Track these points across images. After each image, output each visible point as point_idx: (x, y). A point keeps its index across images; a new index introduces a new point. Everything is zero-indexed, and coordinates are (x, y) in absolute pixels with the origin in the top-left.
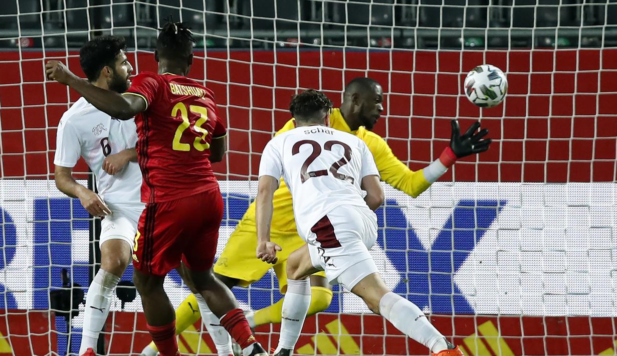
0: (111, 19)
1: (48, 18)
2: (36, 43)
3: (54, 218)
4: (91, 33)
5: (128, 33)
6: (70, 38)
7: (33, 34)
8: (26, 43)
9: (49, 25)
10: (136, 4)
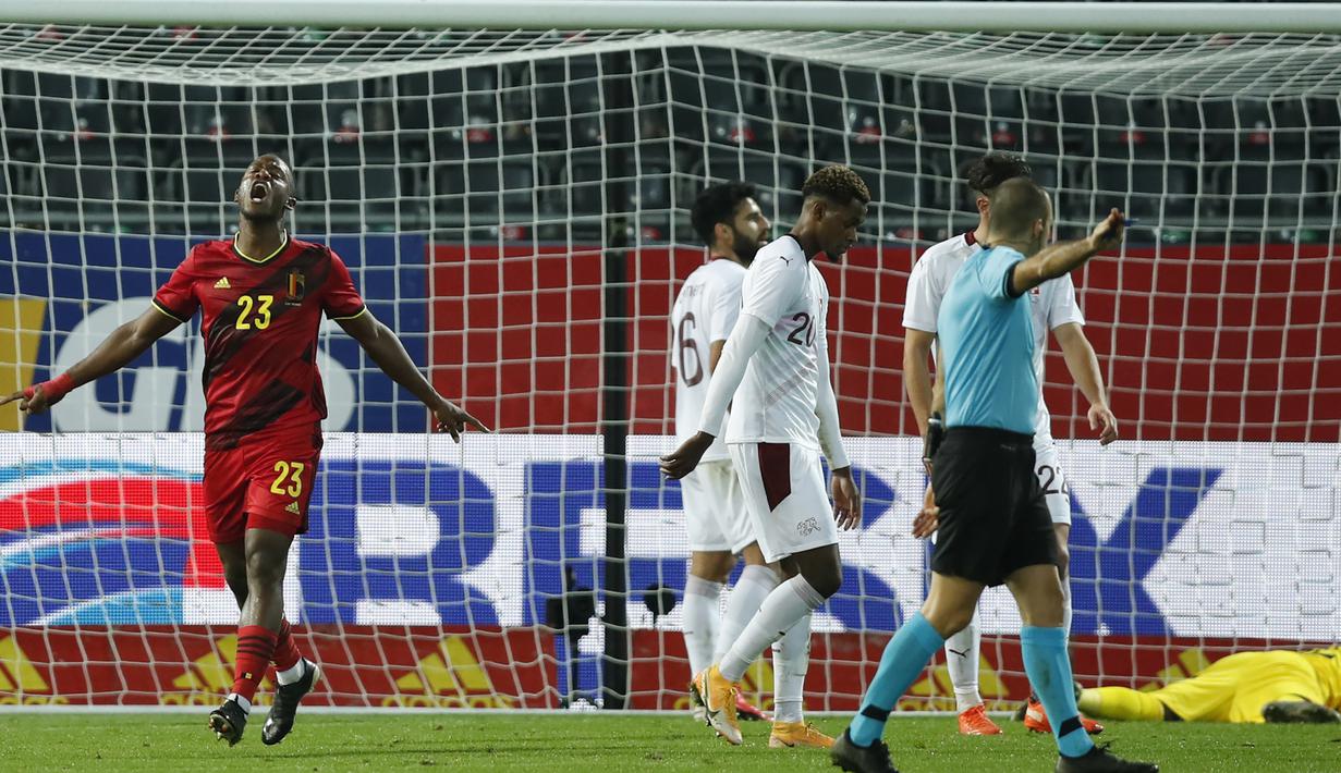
0: (637, 199)
1: (546, 198)
2: (525, 233)
3: (538, 491)
4: (608, 220)
5: (662, 220)
6: (575, 227)
7: (521, 221)
8: (513, 235)
9: (549, 208)
10: (676, 178)
